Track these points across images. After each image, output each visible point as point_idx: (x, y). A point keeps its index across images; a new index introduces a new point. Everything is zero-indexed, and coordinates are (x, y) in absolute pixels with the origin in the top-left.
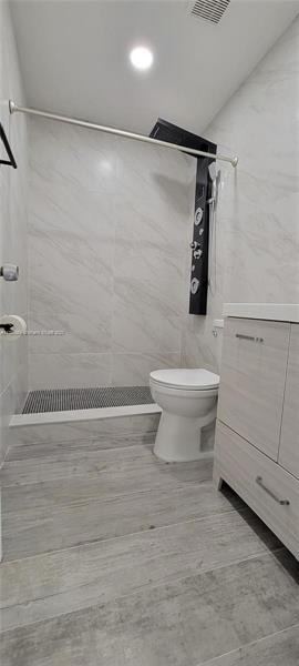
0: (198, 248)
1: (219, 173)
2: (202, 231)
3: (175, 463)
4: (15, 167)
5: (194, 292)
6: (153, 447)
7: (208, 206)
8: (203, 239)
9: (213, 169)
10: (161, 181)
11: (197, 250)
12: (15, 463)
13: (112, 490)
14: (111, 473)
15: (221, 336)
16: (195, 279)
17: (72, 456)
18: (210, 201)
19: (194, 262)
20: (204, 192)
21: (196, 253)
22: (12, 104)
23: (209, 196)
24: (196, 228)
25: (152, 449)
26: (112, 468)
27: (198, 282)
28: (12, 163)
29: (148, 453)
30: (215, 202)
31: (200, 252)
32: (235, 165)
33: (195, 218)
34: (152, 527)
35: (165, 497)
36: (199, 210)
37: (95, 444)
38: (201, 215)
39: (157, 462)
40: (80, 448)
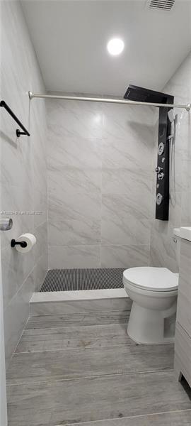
0: (161, 171)
1: (176, 116)
2: (164, 159)
3: (143, 345)
4: (29, 135)
5: (159, 204)
6: (127, 326)
7: (168, 141)
8: (164, 165)
9: (172, 115)
10: (134, 126)
11: (160, 173)
12: (31, 332)
13: (93, 368)
14: (93, 349)
15: (179, 243)
16: (159, 194)
17: (68, 329)
18: (170, 137)
19: (158, 181)
20: (165, 130)
21: (159, 176)
22: (31, 93)
23: (168, 134)
24: (159, 158)
25: (126, 328)
26: (94, 345)
27: (161, 197)
28: (26, 133)
29: (122, 332)
30: (174, 138)
31: (162, 175)
32: (188, 110)
33: (158, 150)
34: (121, 415)
35: (133, 382)
36: (162, 144)
37: (85, 319)
38: (162, 148)
39: (129, 343)
40: (74, 322)
